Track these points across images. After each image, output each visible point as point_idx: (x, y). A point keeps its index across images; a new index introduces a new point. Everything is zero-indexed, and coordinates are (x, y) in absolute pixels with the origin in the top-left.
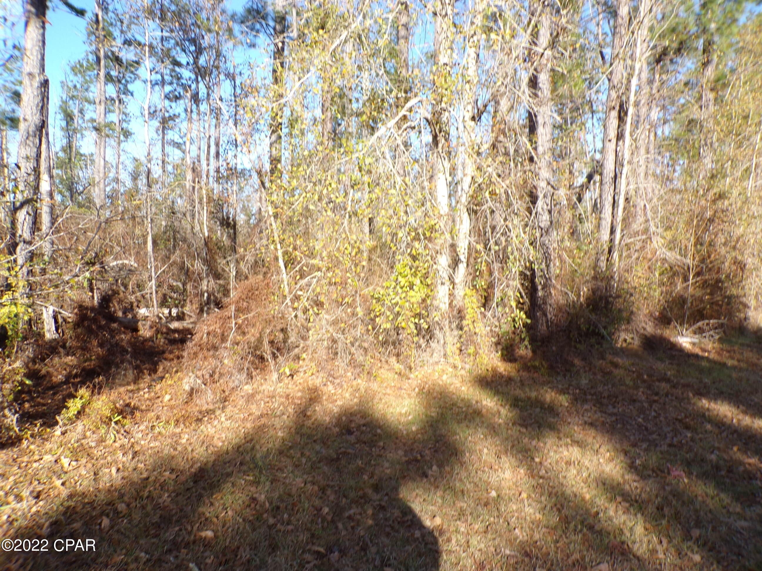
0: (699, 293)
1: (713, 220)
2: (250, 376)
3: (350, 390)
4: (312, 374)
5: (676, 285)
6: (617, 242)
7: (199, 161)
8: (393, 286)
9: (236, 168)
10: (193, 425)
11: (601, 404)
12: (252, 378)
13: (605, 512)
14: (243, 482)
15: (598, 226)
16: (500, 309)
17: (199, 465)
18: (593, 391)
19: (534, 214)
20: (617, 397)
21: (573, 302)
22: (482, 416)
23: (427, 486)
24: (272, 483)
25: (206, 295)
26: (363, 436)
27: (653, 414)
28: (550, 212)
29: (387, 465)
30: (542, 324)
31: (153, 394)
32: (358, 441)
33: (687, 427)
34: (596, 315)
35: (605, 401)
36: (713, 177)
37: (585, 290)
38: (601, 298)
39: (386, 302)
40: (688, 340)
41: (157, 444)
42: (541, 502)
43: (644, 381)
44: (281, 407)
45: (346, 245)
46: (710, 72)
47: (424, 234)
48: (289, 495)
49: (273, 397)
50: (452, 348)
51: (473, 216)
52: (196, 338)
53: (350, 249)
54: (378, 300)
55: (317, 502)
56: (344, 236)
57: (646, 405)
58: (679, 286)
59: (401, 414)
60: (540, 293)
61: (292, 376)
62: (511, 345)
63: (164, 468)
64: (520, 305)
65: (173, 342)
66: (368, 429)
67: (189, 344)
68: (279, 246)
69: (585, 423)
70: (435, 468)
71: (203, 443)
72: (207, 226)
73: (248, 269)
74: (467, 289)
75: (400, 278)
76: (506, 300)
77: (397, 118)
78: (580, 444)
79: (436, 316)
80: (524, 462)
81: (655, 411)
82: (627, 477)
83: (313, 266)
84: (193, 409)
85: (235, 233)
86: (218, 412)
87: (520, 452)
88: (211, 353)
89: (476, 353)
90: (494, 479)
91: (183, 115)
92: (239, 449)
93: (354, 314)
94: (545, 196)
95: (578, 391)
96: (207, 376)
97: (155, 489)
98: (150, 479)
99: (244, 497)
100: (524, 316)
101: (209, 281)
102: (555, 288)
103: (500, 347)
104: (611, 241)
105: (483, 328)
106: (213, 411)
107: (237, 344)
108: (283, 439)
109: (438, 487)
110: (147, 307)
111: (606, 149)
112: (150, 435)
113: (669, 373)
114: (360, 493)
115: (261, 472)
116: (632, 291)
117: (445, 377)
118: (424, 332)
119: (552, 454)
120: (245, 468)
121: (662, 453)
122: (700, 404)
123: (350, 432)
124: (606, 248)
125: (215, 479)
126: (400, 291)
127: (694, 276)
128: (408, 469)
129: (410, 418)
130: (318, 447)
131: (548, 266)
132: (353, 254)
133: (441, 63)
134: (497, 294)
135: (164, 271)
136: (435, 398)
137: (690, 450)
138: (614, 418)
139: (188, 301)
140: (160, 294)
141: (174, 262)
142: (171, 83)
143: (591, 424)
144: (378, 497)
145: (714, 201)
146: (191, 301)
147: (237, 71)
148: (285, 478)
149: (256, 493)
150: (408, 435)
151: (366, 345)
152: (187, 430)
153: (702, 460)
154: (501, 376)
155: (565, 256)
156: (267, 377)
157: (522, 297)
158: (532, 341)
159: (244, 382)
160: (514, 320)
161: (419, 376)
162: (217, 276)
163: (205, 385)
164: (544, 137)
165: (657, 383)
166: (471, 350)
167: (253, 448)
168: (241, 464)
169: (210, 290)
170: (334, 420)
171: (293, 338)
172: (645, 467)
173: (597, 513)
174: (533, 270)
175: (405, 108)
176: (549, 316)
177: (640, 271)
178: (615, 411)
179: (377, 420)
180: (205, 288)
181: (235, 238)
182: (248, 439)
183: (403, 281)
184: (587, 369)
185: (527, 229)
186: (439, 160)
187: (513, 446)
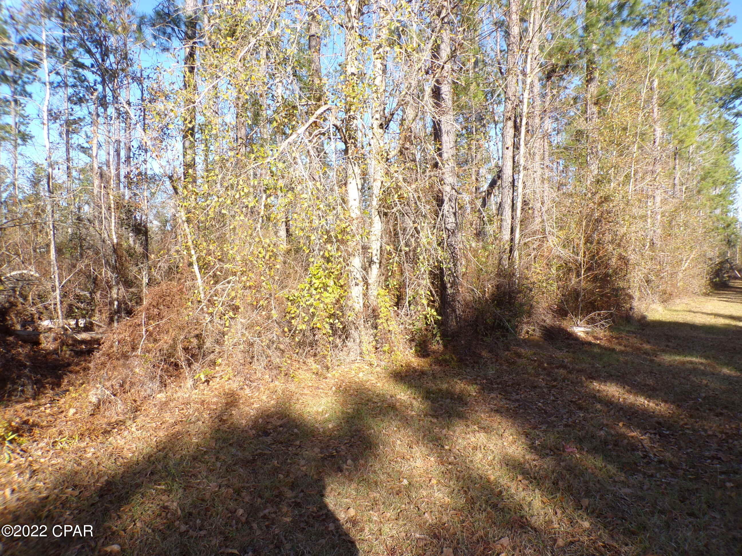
0: (590, 286)
1: (600, 221)
2: (164, 385)
3: (267, 392)
4: (229, 379)
5: (570, 280)
6: (517, 241)
7: (108, 166)
8: (307, 288)
9: (146, 173)
10: (100, 437)
11: (506, 392)
12: (166, 386)
13: (507, 491)
14: (154, 491)
15: (501, 228)
16: (412, 307)
17: (106, 478)
18: (498, 381)
19: (440, 216)
20: (519, 385)
21: (479, 298)
22: (397, 410)
23: (342, 479)
24: (185, 490)
25: (116, 303)
26: (279, 436)
27: (552, 398)
28: (455, 214)
29: (302, 462)
30: (452, 320)
31: (56, 409)
32: (275, 442)
33: (580, 408)
34: (501, 309)
35: (509, 389)
36: (598, 181)
37: (489, 287)
38: (505, 294)
39: (301, 304)
40: (582, 329)
41: (60, 460)
42: (450, 487)
43: (545, 369)
44: (196, 414)
45: (260, 249)
46: (593, 89)
47: (336, 237)
48: (203, 500)
49: (188, 403)
50: (368, 346)
51: (383, 219)
52: (104, 348)
53: (264, 253)
54: (293, 302)
55: (232, 505)
56: (257, 239)
57: (545, 390)
58: (574, 280)
59: (318, 413)
60: (449, 291)
61: (207, 381)
62: (424, 341)
63: (66, 484)
64: (431, 303)
65: (80, 354)
66: (285, 430)
67: (97, 354)
68: (193, 252)
69: (492, 410)
70: (349, 462)
71: (111, 455)
72: (116, 233)
73: (161, 276)
74: (379, 288)
75: (314, 280)
76: (418, 298)
77: (307, 125)
78: (485, 429)
79: (350, 316)
80: (435, 451)
81: (553, 395)
82: (527, 457)
83: (227, 270)
84: (101, 421)
85: (147, 240)
86: (129, 423)
87: (431, 441)
88: (121, 362)
89: (391, 351)
90: (405, 468)
91: (88, 119)
92: (149, 459)
93: (269, 318)
94: (450, 200)
95: (485, 381)
96: (117, 387)
97: (56, 508)
98: (50, 498)
99: (154, 507)
100: (435, 313)
101: (119, 289)
102: (462, 286)
103: (414, 344)
104: (512, 240)
105: (396, 326)
106: (124, 422)
107: (148, 352)
108: (198, 445)
109: (352, 480)
110: (51, 319)
111: (505, 156)
112: (52, 452)
113: (566, 360)
114: (276, 492)
115: (173, 480)
116: (531, 286)
117: (361, 375)
118: (340, 333)
119: (460, 441)
120: (156, 477)
121: (558, 433)
122: (592, 387)
123: (266, 434)
124: (507, 247)
125: (124, 491)
126: (314, 292)
127: (585, 271)
128: (324, 466)
129: (327, 416)
130: (233, 450)
131: (455, 265)
132: (267, 257)
133: (349, 73)
134: (409, 292)
135: (69, 280)
136: (351, 395)
137: (582, 428)
138: (517, 405)
139: (97, 311)
140: (65, 305)
141: (80, 271)
142: (74, 86)
143: (497, 411)
144: (294, 494)
145: (600, 204)
146: (100, 311)
147: (145, 74)
148: (199, 484)
149: (168, 501)
150: (324, 432)
151: (282, 347)
152: (94, 443)
153: (592, 437)
154: (415, 370)
155: (470, 255)
156: (182, 384)
157: (433, 295)
158: (444, 336)
159: (157, 392)
160: (426, 318)
161: (337, 375)
162: (128, 284)
163: (115, 395)
164: (448, 144)
165: (556, 370)
166: (386, 348)
167: (165, 457)
168: (152, 473)
169: (121, 298)
170: (251, 423)
171: (208, 344)
172: (543, 446)
173: (501, 492)
174: (441, 269)
175: (315, 116)
176: (458, 312)
177: (538, 267)
178: (518, 397)
179: (294, 421)
180: (115, 296)
181: (147, 245)
182: (160, 447)
183: (317, 283)
184: (494, 360)
185: (435, 231)
186: (350, 165)
187: (424, 436)
